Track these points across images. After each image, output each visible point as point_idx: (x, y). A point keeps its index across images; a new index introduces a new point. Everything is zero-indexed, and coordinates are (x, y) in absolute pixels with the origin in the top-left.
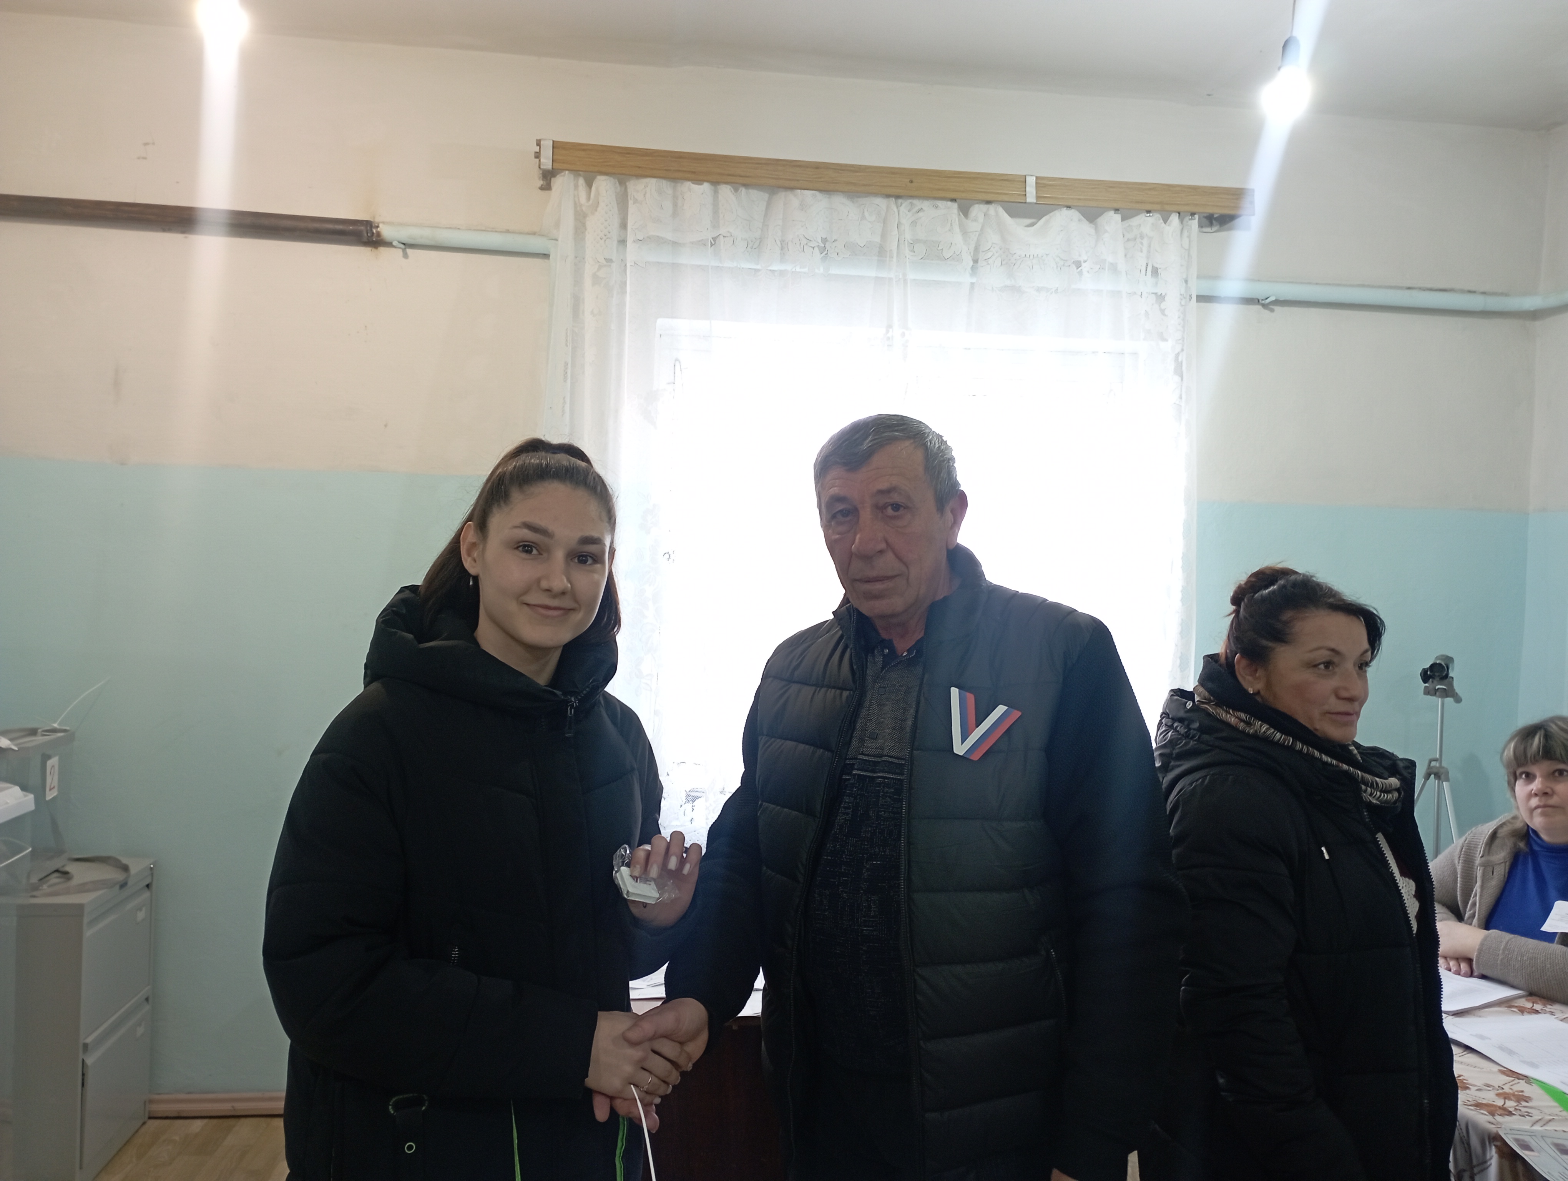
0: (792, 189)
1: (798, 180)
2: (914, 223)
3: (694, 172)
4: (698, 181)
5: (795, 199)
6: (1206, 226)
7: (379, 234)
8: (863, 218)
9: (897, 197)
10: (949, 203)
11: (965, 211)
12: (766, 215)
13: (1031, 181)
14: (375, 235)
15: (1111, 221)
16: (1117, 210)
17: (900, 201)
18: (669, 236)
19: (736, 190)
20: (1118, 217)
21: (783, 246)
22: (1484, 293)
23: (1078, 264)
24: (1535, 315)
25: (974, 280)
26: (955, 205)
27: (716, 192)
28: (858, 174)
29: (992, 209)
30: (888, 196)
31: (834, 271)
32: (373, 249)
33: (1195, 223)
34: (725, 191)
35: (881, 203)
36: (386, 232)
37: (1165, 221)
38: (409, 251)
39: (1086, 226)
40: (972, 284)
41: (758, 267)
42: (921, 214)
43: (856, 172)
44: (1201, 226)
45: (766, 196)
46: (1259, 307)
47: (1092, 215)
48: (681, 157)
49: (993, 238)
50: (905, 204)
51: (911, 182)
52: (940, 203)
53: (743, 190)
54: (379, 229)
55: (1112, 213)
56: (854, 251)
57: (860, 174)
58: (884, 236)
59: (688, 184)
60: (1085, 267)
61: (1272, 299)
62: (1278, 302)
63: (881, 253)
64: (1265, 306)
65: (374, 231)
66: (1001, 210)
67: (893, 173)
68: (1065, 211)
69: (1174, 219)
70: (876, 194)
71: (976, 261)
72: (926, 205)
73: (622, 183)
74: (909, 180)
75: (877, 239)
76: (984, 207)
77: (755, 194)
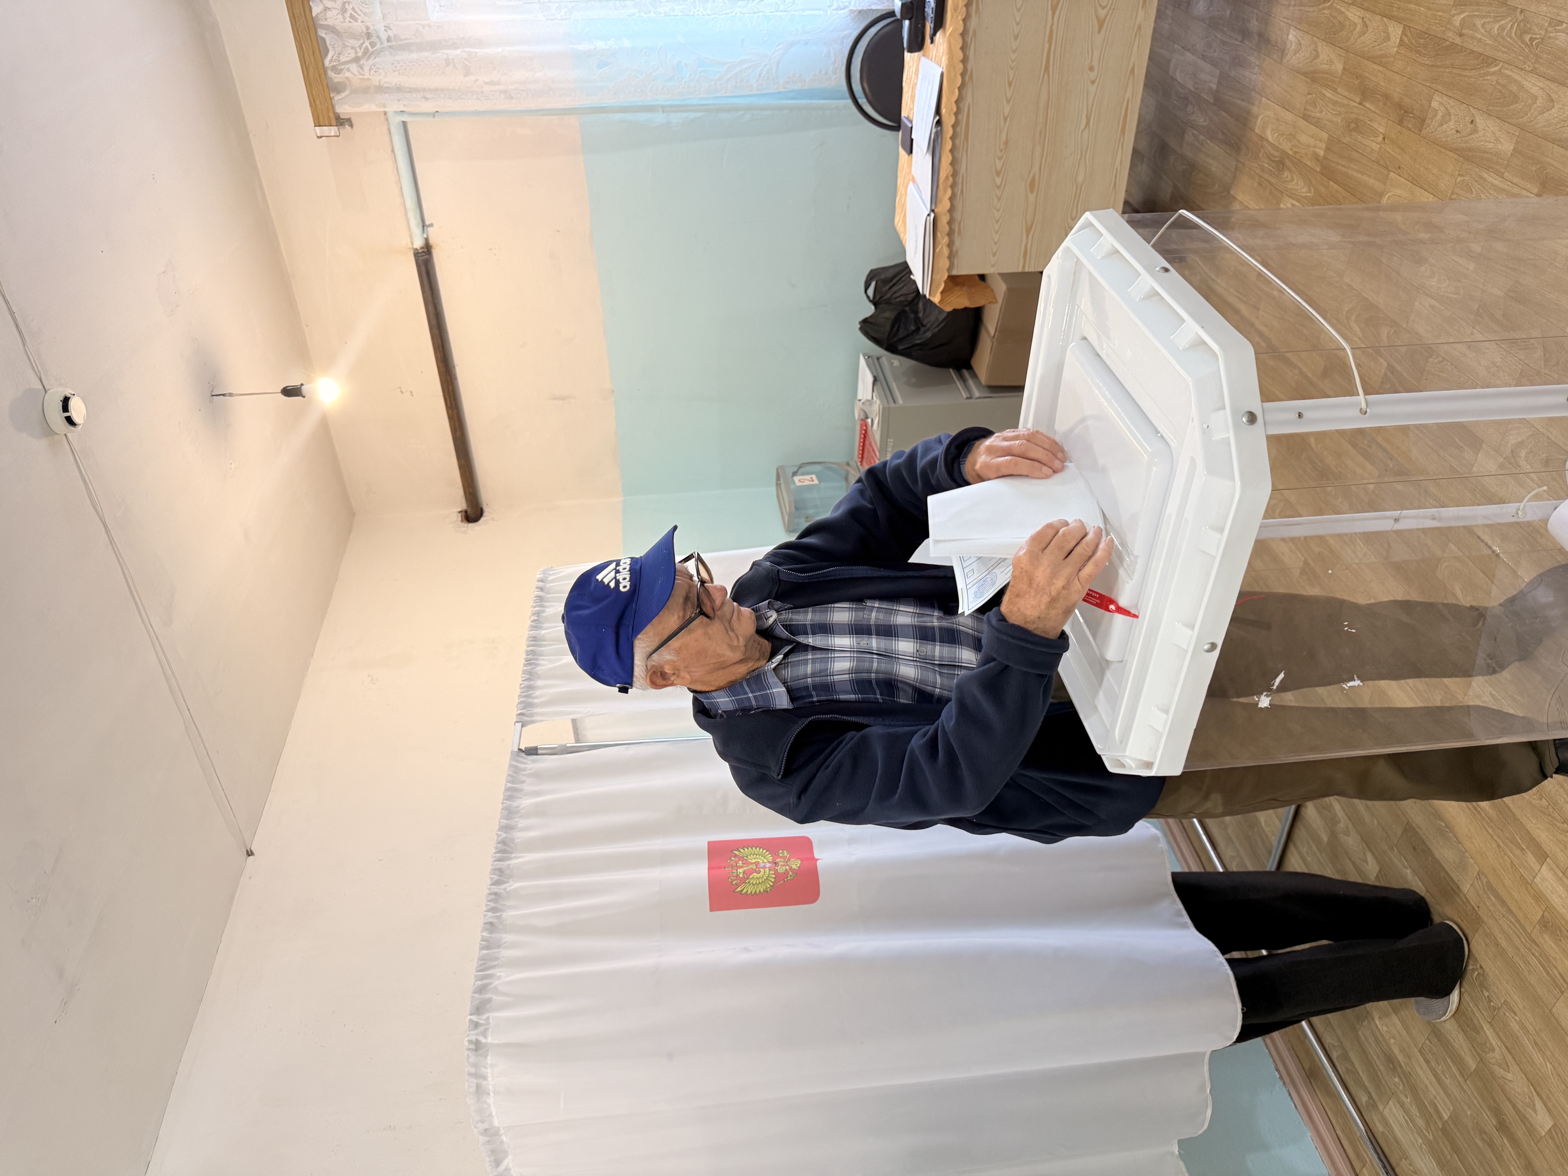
14: (422, 249)
32: (433, 248)
38: (427, 223)
54: (418, 248)
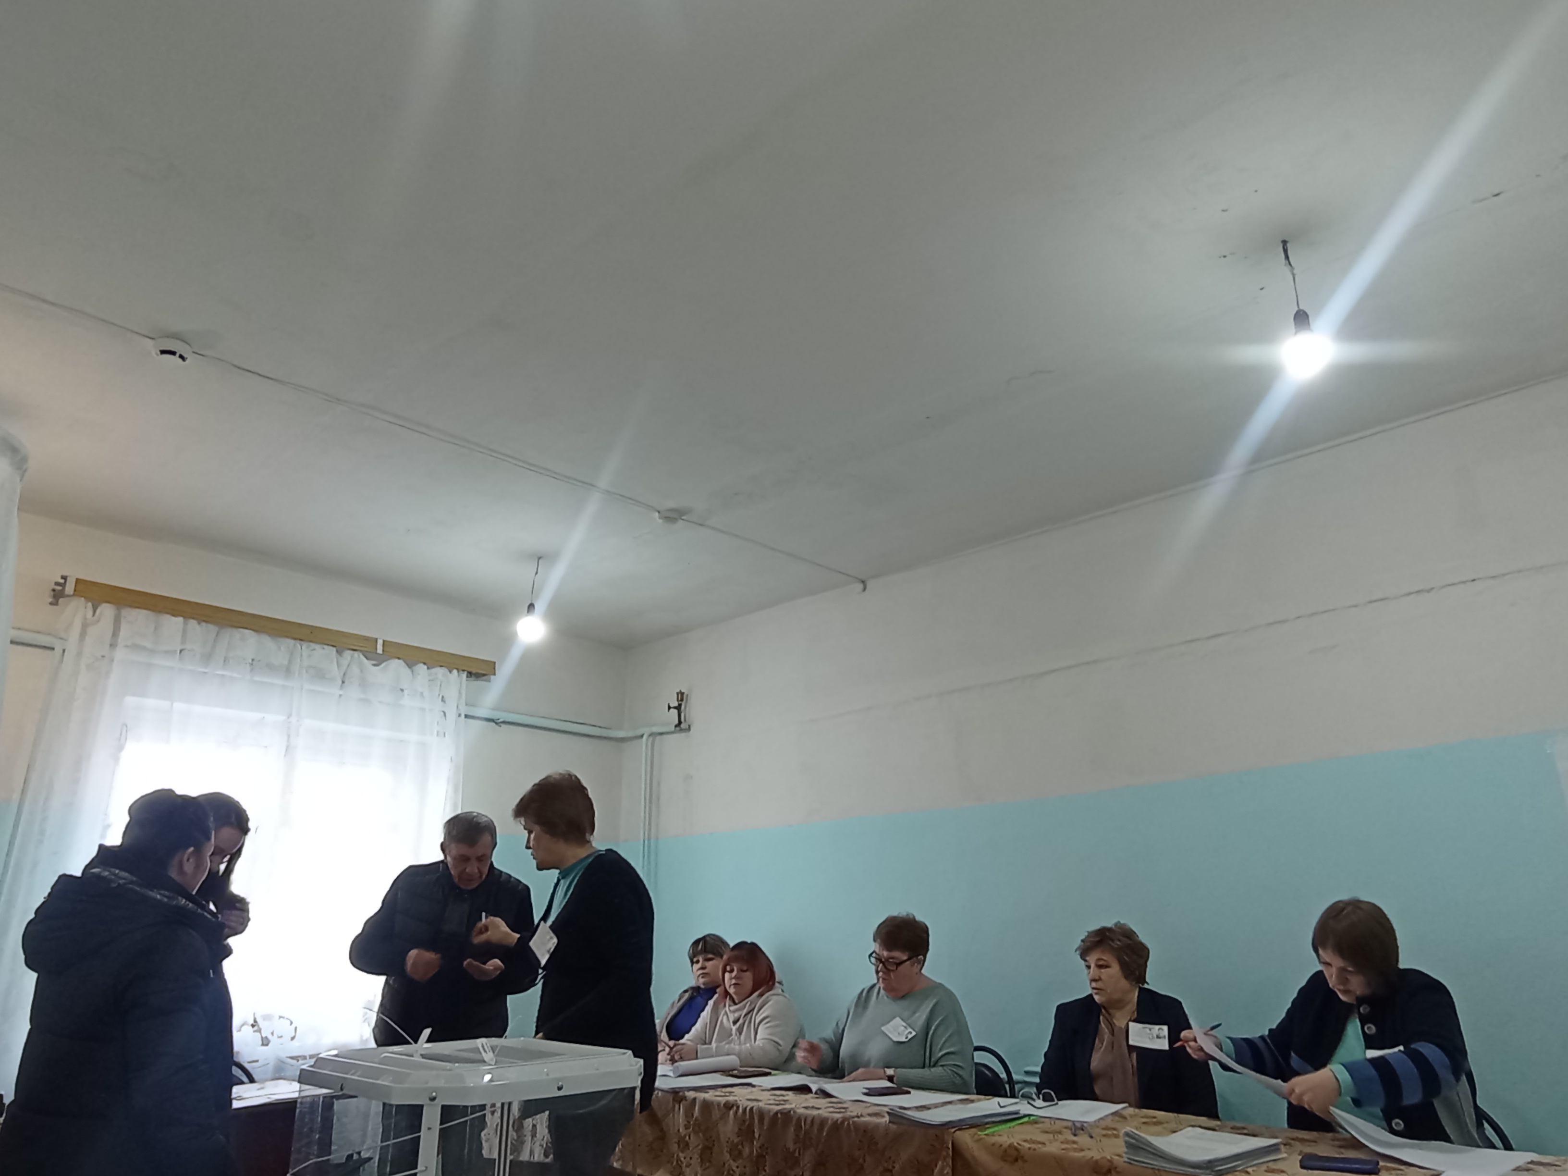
0: (236, 627)
1: (240, 623)
2: (310, 656)
3: (173, 610)
4: (175, 616)
5: (238, 634)
6: (469, 677)
8: (280, 648)
9: (301, 640)
10: (331, 648)
11: (339, 653)
12: (215, 641)
13: (380, 642)
15: (422, 668)
16: (425, 664)
17: (302, 642)
18: (149, 645)
19: (199, 623)
20: (426, 667)
21: (226, 660)
22: (600, 727)
23: (402, 690)
24: (622, 740)
25: (341, 693)
26: (334, 649)
27: (185, 624)
28: (282, 625)
29: (356, 654)
30: (295, 639)
31: (257, 678)
33: (464, 675)
34: (193, 623)
35: (291, 642)
37: (450, 672)
39: (408, 671)
40: (340, 696)
41: (206, 671)
42: (314, 652)
44: (467, 677)
45: (217, 628)
46: (493, 724)
47: (410, 665)
49: (355, 670)
50: (305, 645)
51: (310, 632)
52: (326, 647)
53: (204, 624)
55: (422, 665)
56: (270, 667)
57: (284, 625)
58: (290, 661)
59: (168, 616)
60: (406, 692)
61: (501, 720)
62: (504, 722)
63: (288, 671)
64: (496, 723)
66: (362, 657)
67: (301, 627)
68: (397, 660)
69: (455, 671)
70: (287, 637)
71: (343, 682)
72: (318, 647)
73: (118, 609)
74: (307, 631)
75: (286, 663)
76: (351, 652)
77: (211, 626)
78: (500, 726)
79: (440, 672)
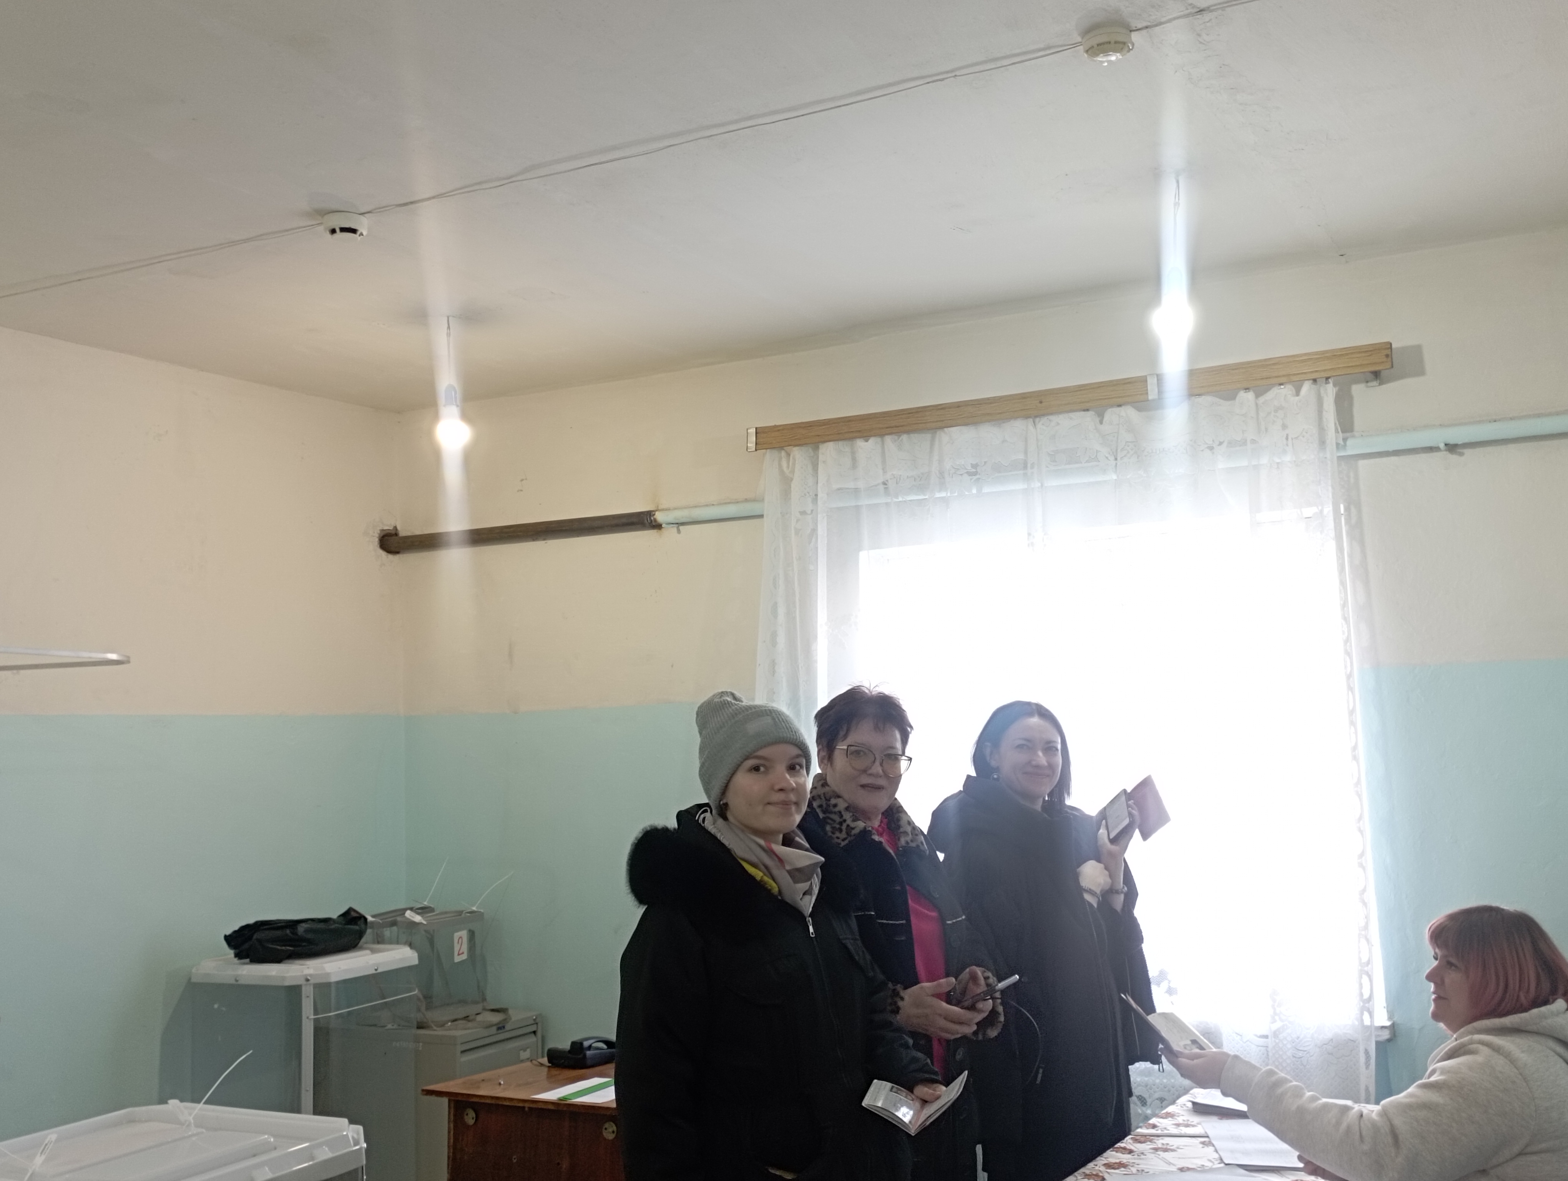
0: (942, 428)
1: (943, 421)
2: (1052, 437)
3: (860, 431)
4: (866, 438)
5: (945, 436)
7: (655, 520)
8: (1005, 441)
9: (1033, 417)
10: (1082, 413)
11: (1099, 417)
13: (1155, 380)
14: (653, 521)
15: (1247, 399)
16: (1247, 389)
17: (1036, 420)
18: (850, 485)
19: (898, 438)
20: (1251, 395)
21: (942, 477)
25: (1118, 475)
26: (1089, 414)
27: (882, 444)
28: (992, 405)
29: (1123, 410)
30: (1024, 418)
34: (890, 441)
35: (1019, 425)
36: (660, 517)
37: (1298, 391)
42: (1057, 428)
43: (991, 403)
47: (1228, 397)
48: (850, 421)
50: (1041, 422)
51: (1041, 402)
52: (1073, 415)
53: (904, 437)
54: (655, 517)
55: (1243, 392)
56: (1003, 470)
57: (995, 405)
58: (1026, 452)
59: (859, 441)
63: (1025, 467)
65: (652, 518)
66: (1131, 410)
67: (1025, 398)
70: (1013, 419)
71: (1116, 459)
72: (1060, 419)
73: (812, 450)
74: (1038, 401)
75: (1021, 456)
76: (1116, 410)
78: (1461, 454)
79: (1281, 394)
